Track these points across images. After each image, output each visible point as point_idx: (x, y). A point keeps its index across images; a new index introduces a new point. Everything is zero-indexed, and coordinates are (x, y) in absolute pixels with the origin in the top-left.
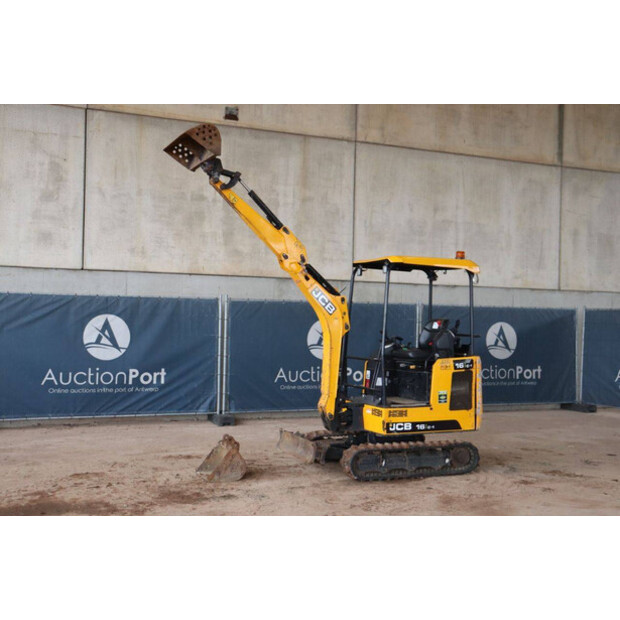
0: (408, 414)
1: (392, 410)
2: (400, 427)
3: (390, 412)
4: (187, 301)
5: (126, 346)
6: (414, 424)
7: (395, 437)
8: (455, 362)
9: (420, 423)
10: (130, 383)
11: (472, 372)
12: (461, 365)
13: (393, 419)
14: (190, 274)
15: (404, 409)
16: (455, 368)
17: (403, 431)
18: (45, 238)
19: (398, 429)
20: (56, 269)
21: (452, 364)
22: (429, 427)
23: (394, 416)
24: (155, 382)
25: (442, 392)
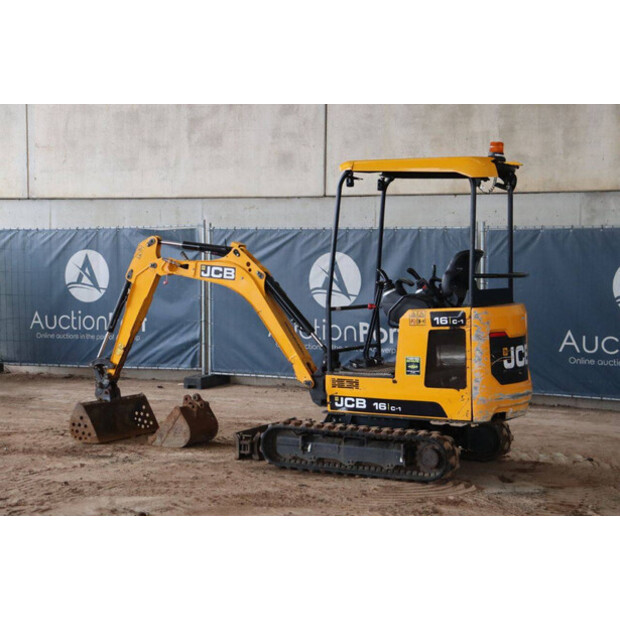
0: (360, 386)
1: (336, 377)
2: (350, 403)
3: (333, 380)
4: (430, 231)
5: (357, 294)
6: (370, 401)
7: (344, 415)
8: (433, 315)
9: (379, 401)
10: (362, 340)
11: (464, 332)
12: (443, 320)
13: (341, 392)
14: (455, 195)
15: (354, 379)
16: (434, 323)
17: (355, 409)
18: (286, 160)
19: (347, 405)
20: (299, 198)
21: (428, 317)
22: (393, 408)
23: (342, 386)
24: (391, 341)
25: (411, 360)
